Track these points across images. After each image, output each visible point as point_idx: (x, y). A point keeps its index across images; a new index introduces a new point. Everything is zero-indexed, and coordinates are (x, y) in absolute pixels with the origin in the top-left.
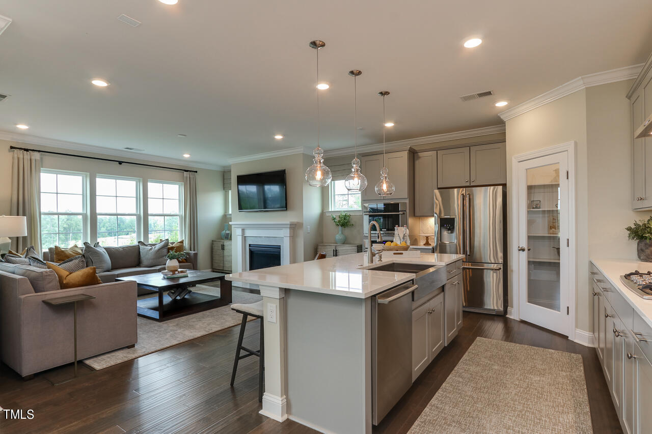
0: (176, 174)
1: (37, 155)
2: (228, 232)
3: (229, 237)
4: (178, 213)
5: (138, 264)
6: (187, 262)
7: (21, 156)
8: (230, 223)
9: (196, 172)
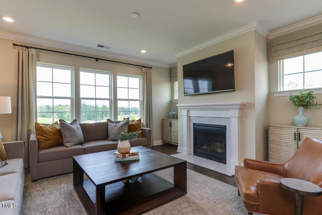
0: (137, 70)
1: (33, 52)
2: (174, 113)
3: (175, 117)
4: (138, 98)
5: (106, 137)
6: (143, 137)
7: (21, 52)
8: (177, 105)
9: (151, 68)
